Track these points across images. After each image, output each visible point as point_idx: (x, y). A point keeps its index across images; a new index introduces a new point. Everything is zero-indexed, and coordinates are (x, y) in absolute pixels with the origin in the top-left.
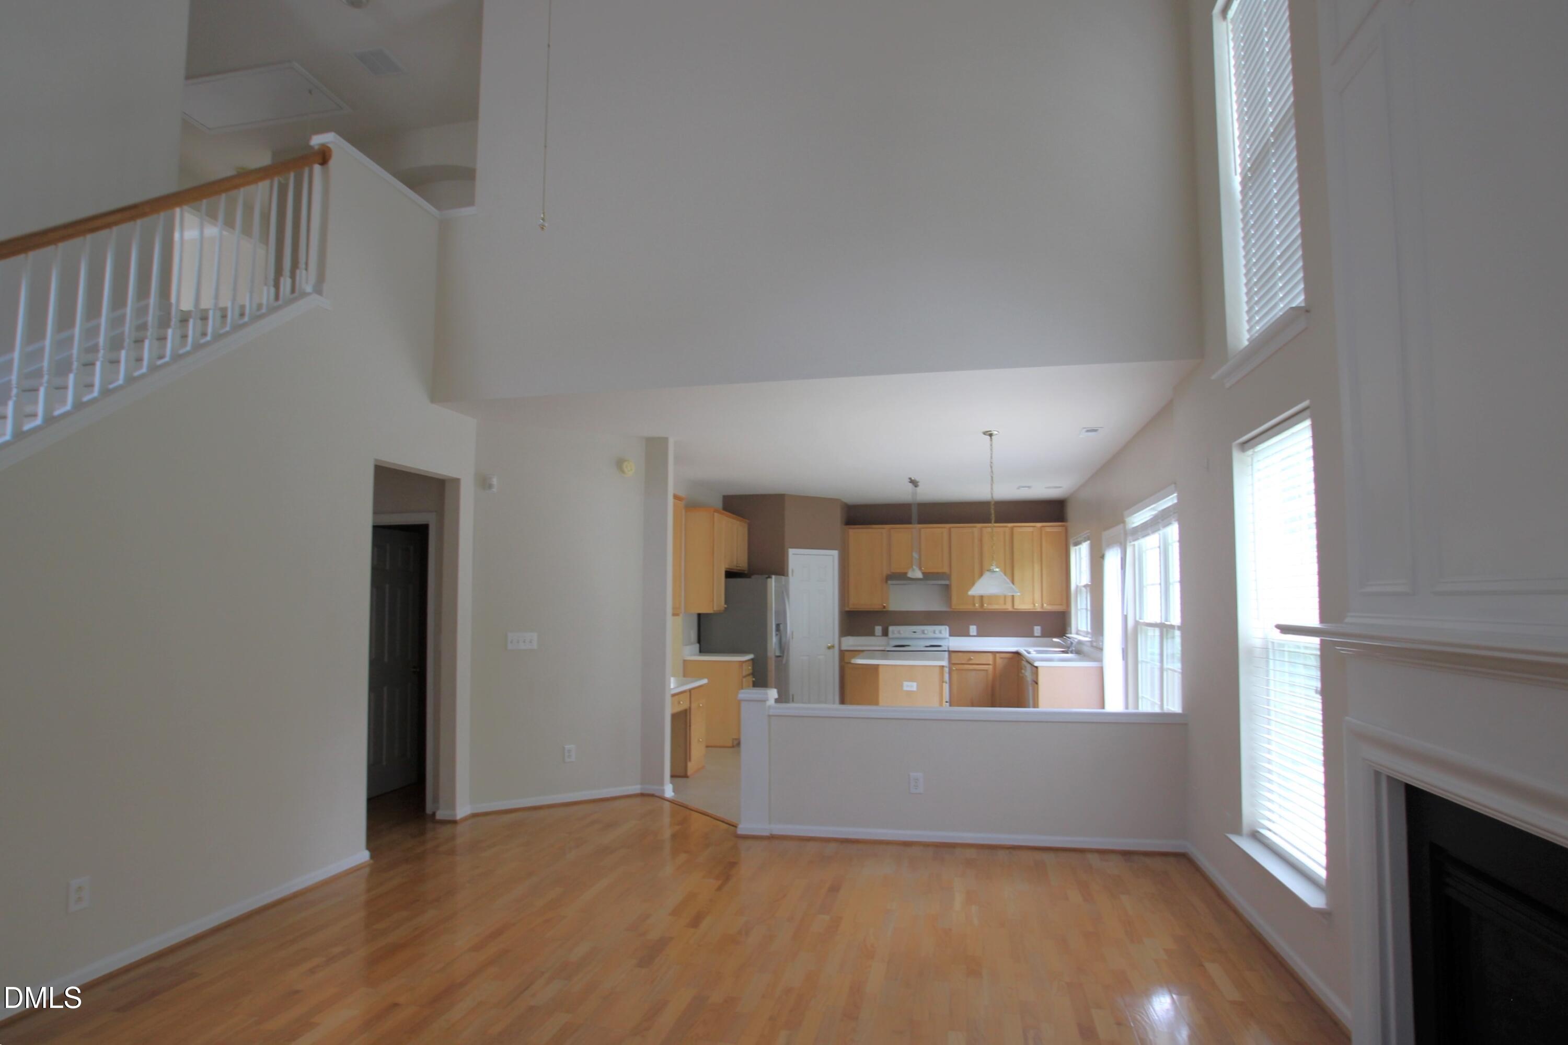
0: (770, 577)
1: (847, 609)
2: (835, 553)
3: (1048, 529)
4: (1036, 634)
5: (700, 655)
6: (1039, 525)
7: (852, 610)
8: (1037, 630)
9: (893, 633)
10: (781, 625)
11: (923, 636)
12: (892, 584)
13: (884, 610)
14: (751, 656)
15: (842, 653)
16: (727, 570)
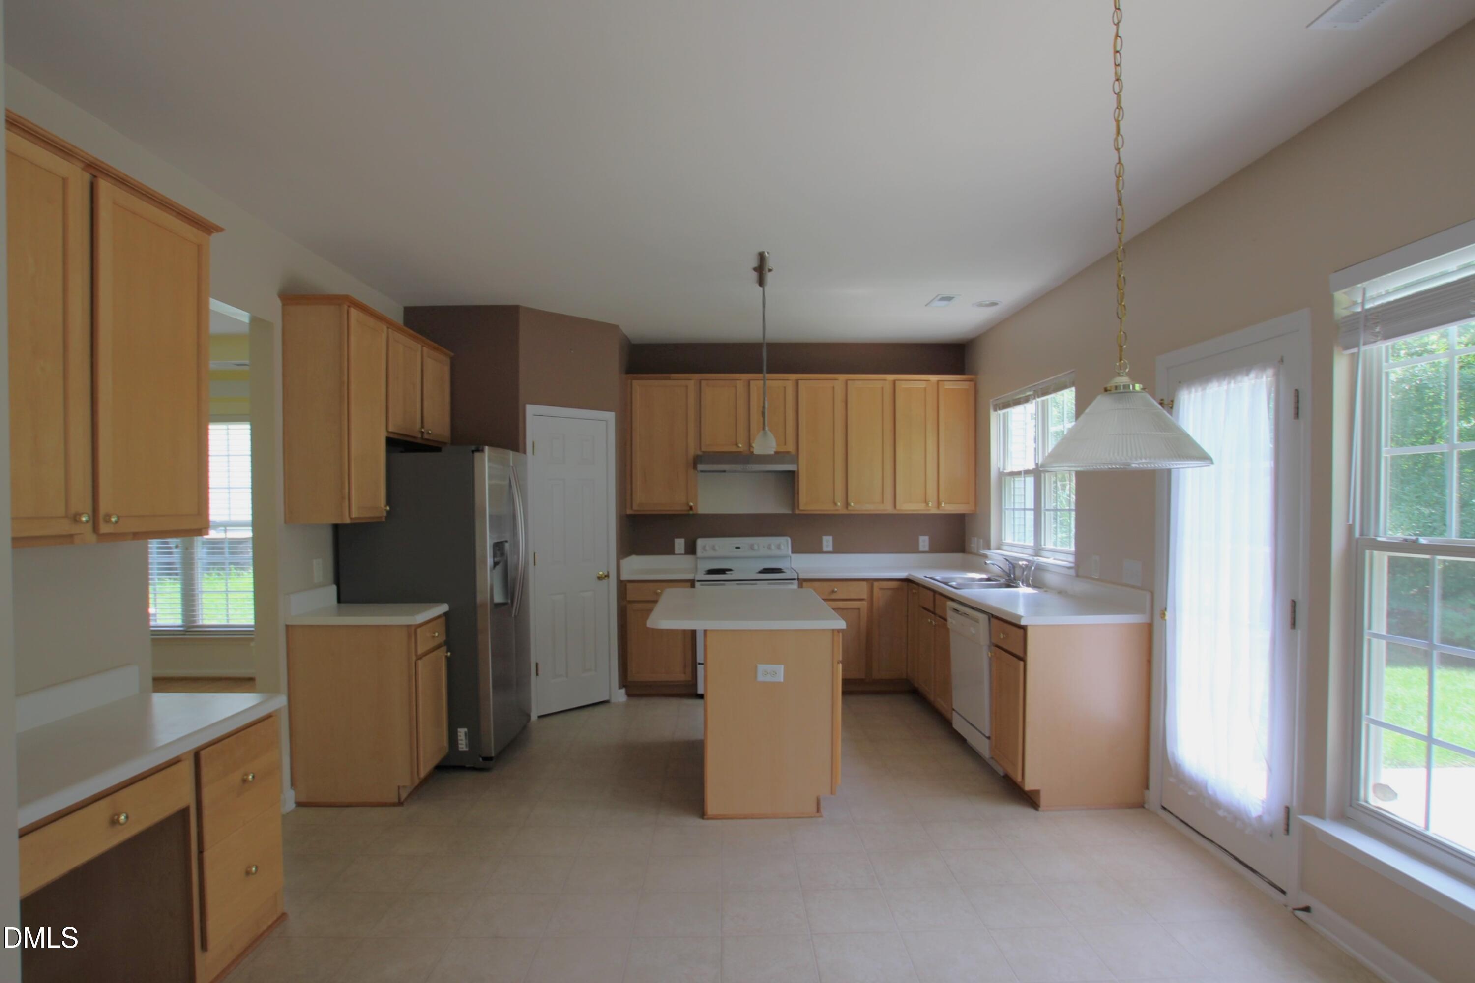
0: (480, 450)
1: (629, 512)
2: (610, 416)
3: (948, 386)
4: (921, 549)
5: (340, 614)
6: (934, 378)
7: (636, 513)
8: (924, 542)
9: (704, 548)
10: (507, 546)
11: (753, 554)
12: (702, 471)
13: (691, 512)
14: (444, 608)
15: (622, 586)
16: (392, 436)
